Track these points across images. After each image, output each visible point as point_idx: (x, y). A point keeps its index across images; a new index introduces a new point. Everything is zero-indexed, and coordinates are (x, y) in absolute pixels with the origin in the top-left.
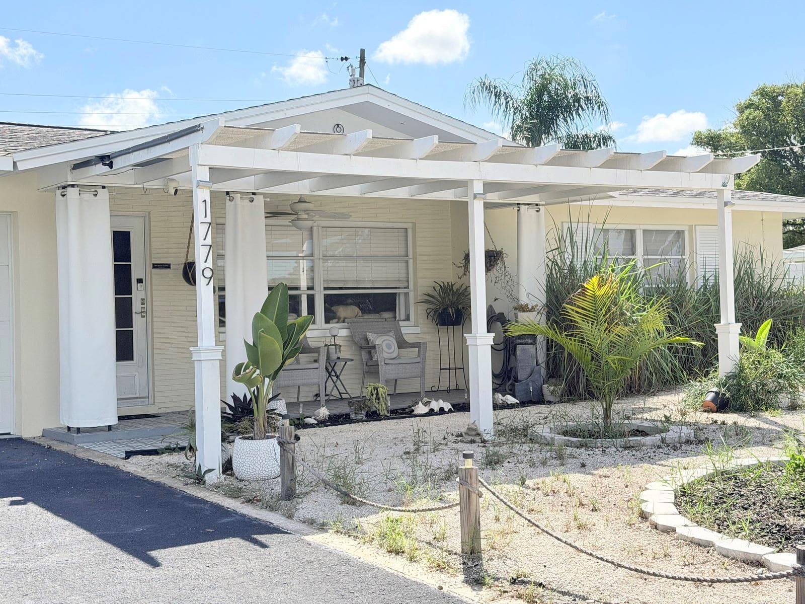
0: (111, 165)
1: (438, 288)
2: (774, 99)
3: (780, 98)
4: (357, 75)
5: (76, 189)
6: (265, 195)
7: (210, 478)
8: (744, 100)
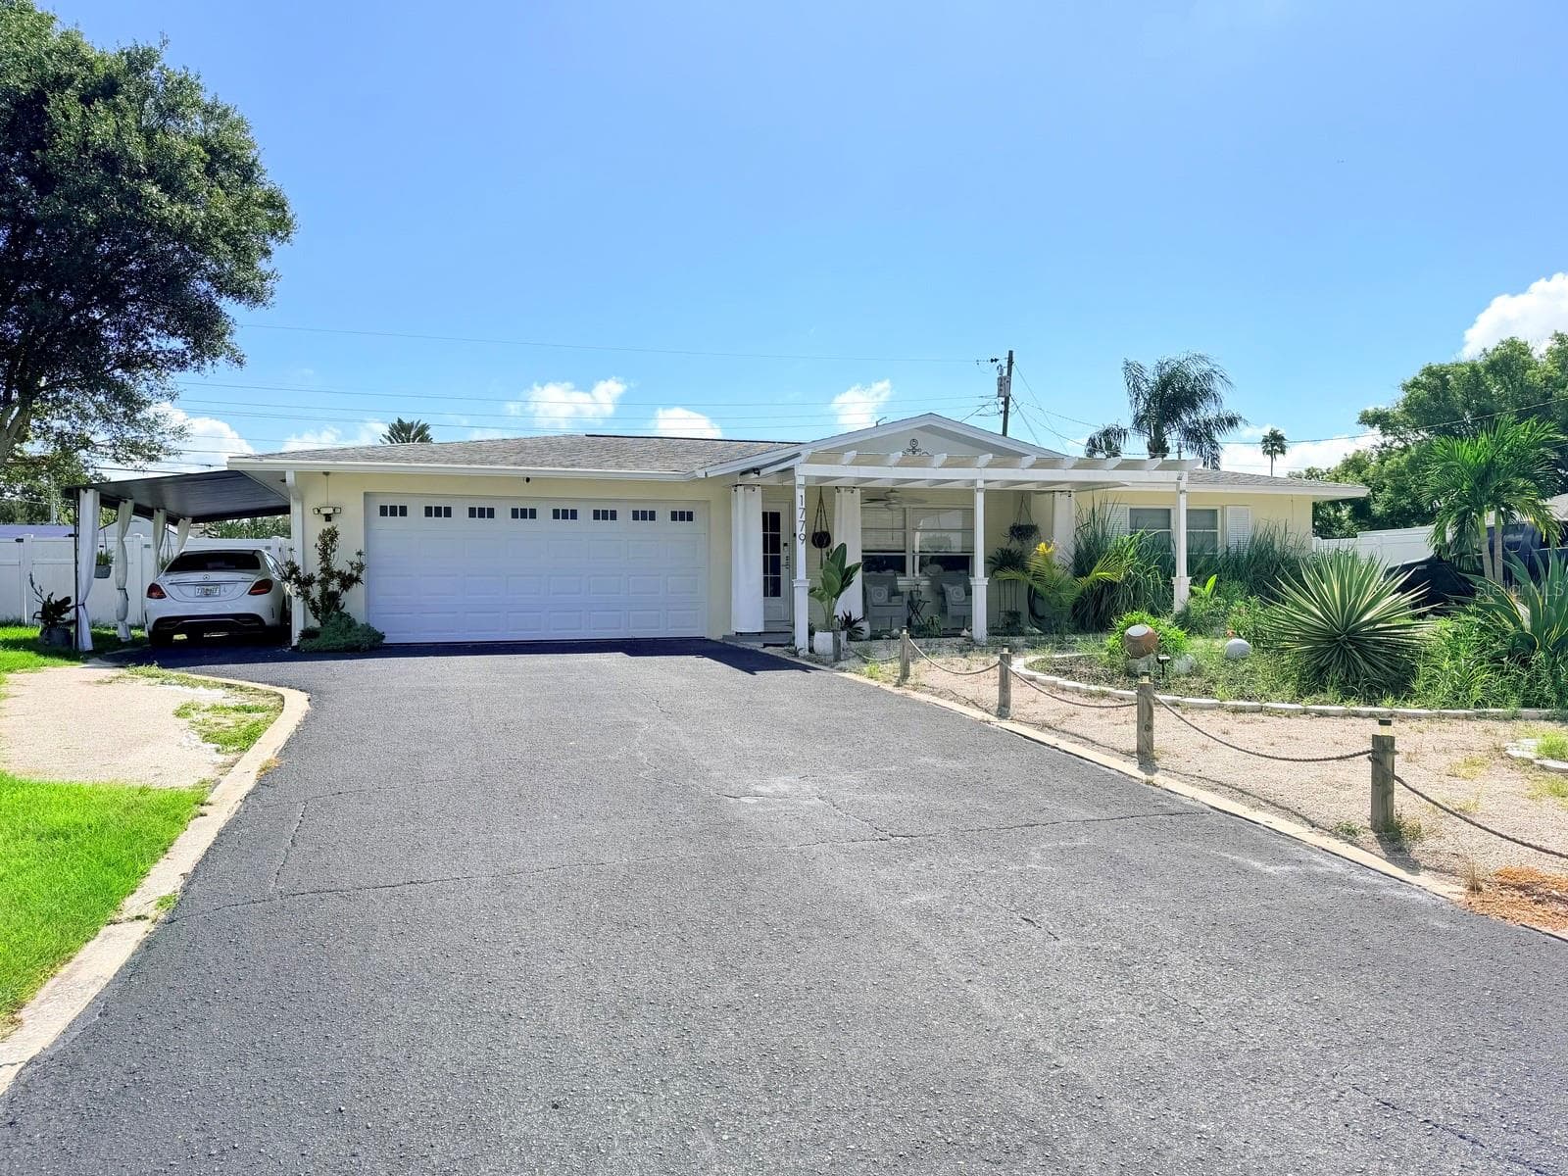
0: (759, 474)
1: (999, 551)
2: (1442, 378)
3: (1448, 377)
4: (1005, 374)
5: (742, 487)
6: (862, 489)
7: (801, 653)
8: (1409, 380)
